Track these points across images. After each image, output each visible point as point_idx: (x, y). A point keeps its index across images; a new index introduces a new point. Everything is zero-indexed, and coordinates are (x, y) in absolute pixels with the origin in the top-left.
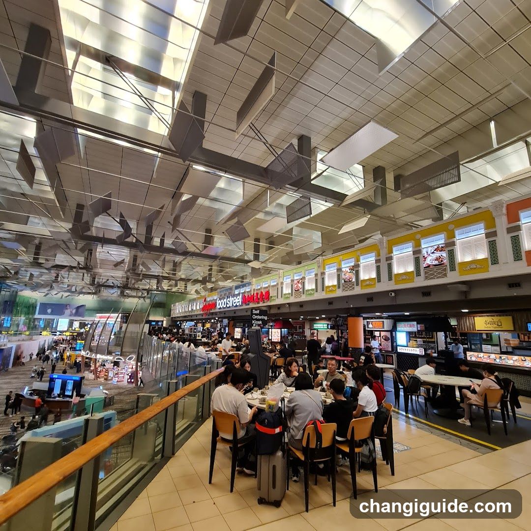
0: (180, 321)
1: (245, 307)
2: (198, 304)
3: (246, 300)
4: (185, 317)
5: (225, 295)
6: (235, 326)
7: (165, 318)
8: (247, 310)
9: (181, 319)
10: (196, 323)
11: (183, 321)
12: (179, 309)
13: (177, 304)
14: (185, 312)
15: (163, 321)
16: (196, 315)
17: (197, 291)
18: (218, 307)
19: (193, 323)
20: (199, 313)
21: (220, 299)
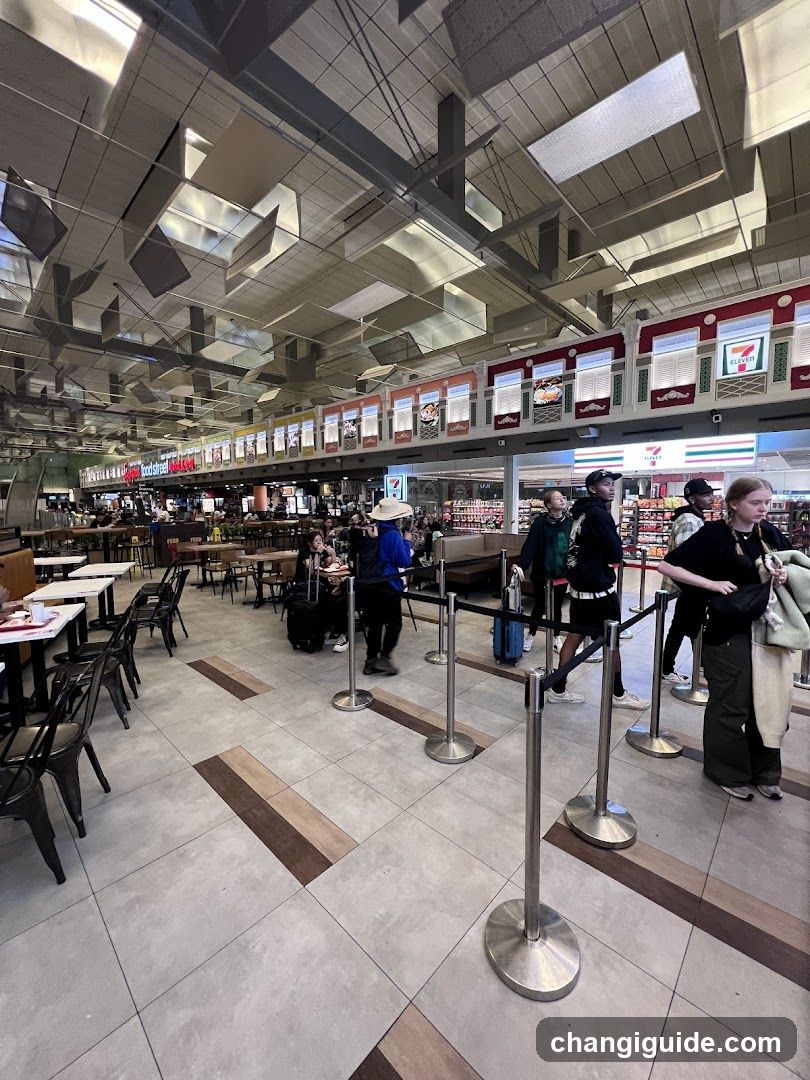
0: (97, 493)
1: (172, 475)
2: (119, 470)
3: (174, 468)
4: (103, 487)
5: (150, 460)
6: (166, 498)
7: (71, 491)
8: (176, 479)
9: (96, 490)
10: (122, 497)
11: (101, 493)
12: (91, 477)
13: (87, 469)
14: (102, 481)
15: (68, 494)
16: (118, 485)
17: (117, 450)
18: (143, 475)
19: (116, 496)
20: (121, 482)
21: (145, 465)
